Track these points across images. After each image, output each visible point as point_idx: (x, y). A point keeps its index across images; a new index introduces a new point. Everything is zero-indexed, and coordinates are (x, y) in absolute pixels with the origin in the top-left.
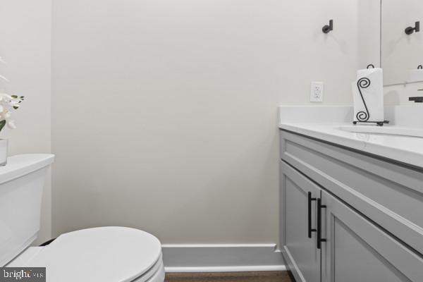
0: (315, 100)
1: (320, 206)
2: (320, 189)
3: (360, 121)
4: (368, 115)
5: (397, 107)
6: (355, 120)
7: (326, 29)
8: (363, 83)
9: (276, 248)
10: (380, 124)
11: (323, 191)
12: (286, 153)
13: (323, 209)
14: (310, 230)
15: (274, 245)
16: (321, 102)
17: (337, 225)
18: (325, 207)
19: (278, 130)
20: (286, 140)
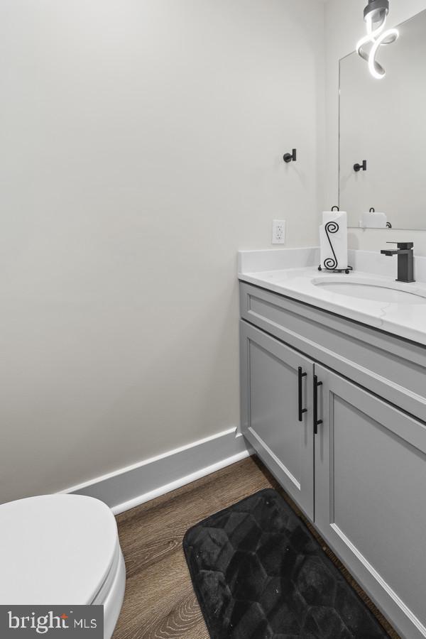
0: (277, 242)
1: (317, 383)
2: (313, 362)
3: (328, 269)
4: (336, 262)
5: (357, 251)
6: (323, 267)
7: (287, 158)
8: (331, 227)
9: (236, 432)
10: (347, 272)
11: (316, 364)
12: (250, 312)
13: (319, 387)
14: (301, 411)
15: (234, 429)
16: (283, 244)
17: (337, 403)
18: (321, 383)
19: (238, 282)
20: (250, 296)
